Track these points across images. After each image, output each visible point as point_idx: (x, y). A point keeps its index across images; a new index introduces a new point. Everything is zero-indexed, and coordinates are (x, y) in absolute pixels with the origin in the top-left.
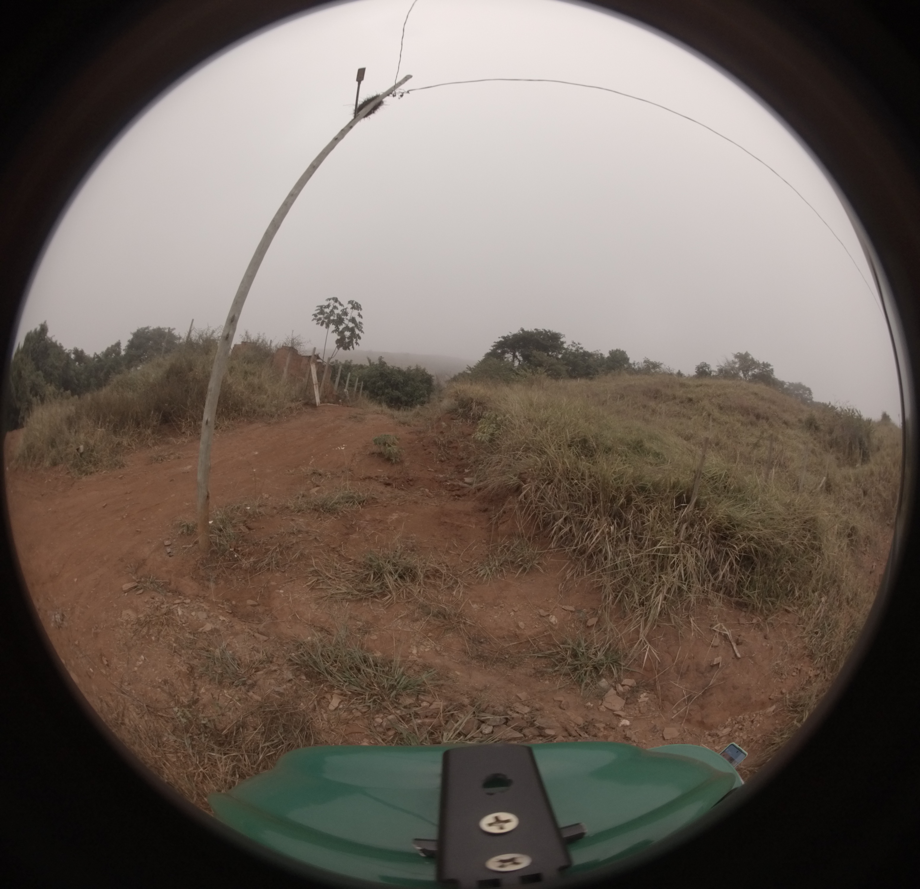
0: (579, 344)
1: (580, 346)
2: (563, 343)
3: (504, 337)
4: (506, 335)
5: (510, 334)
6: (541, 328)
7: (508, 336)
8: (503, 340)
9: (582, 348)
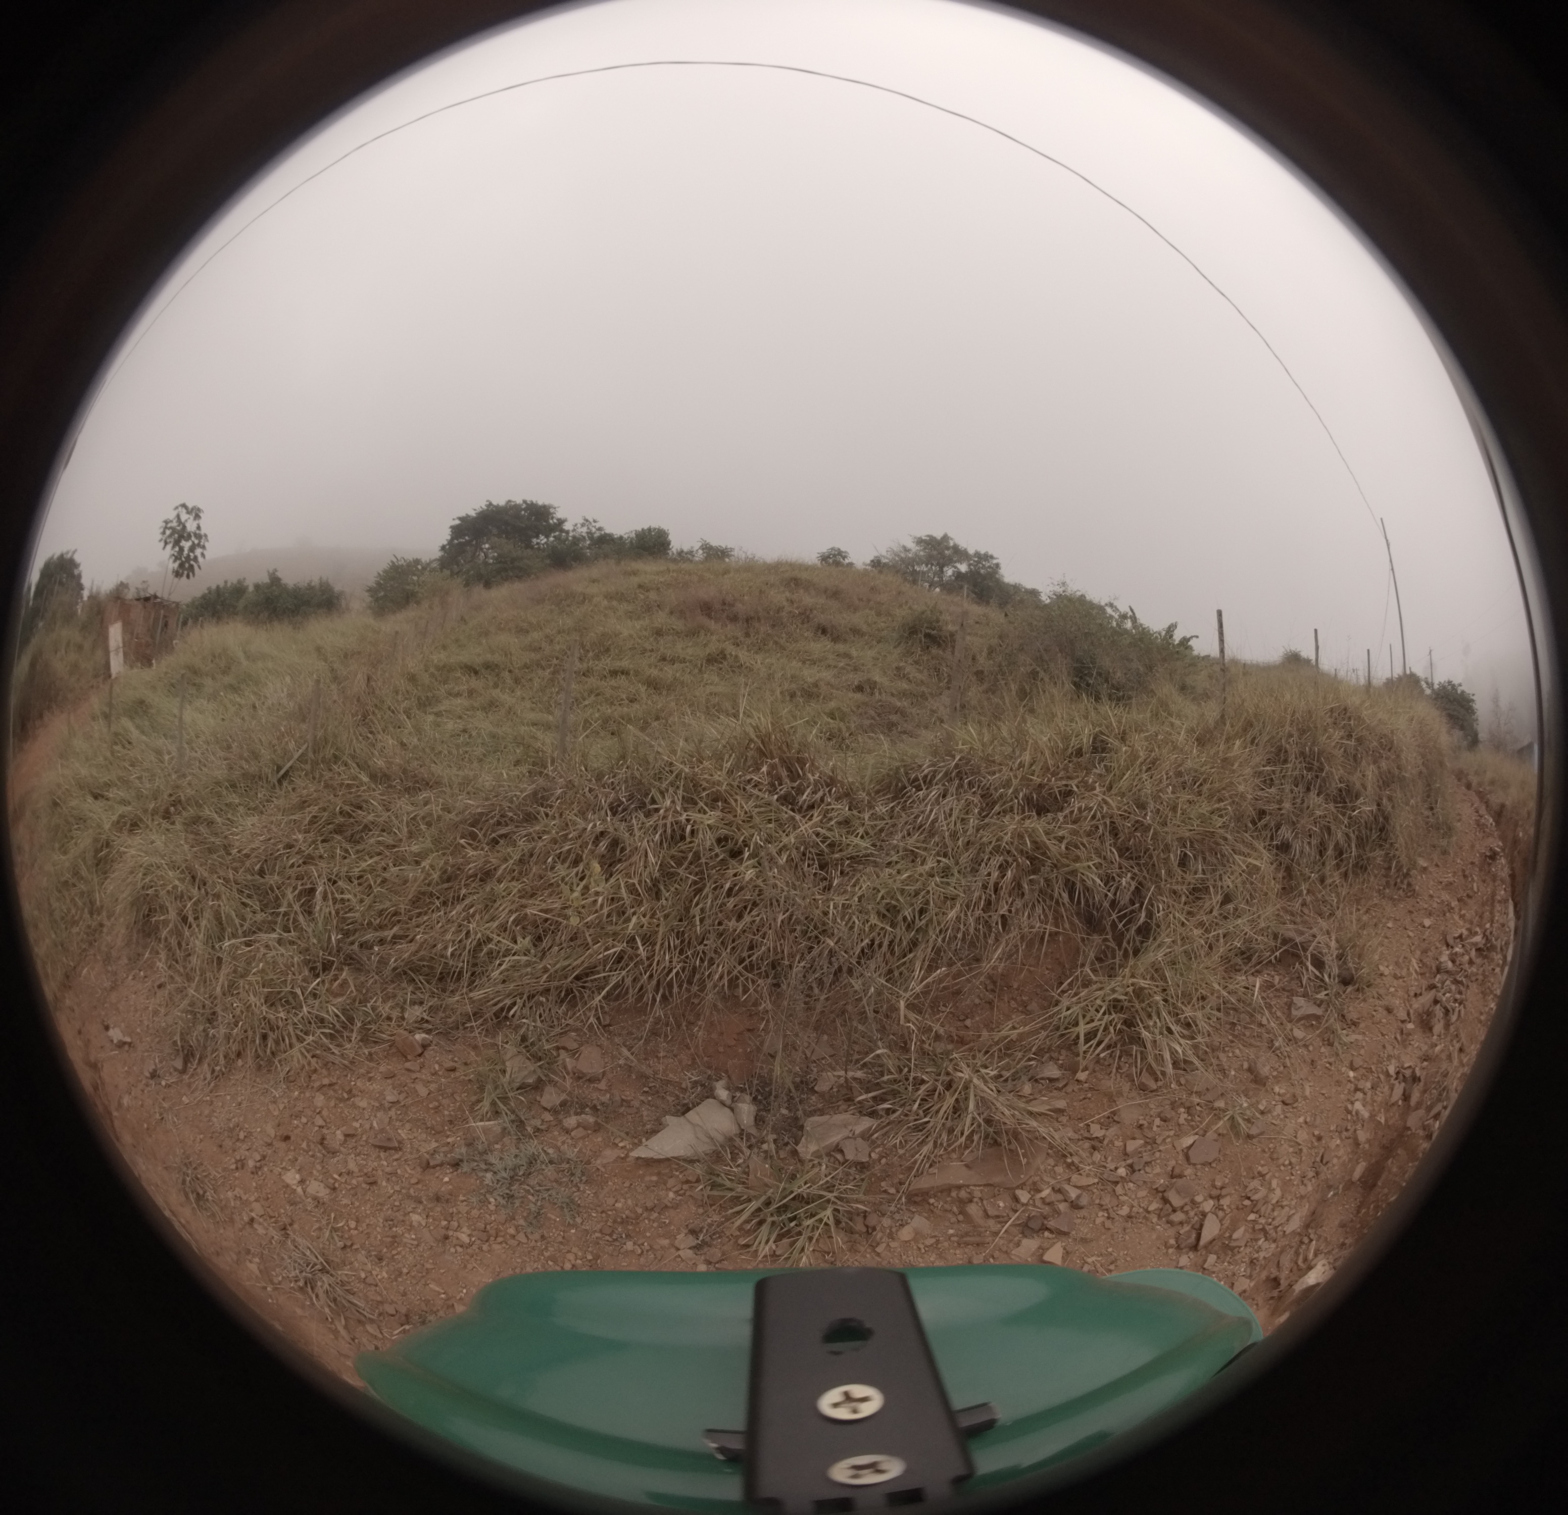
0: (595, 521)
1: (598, 525)
2: (561, 522)
3: (460, 519)
4: (463, 514)
5: (473, 514)
6: (518, 500)
7: (468, 516)
8: (457, 522)
9: (600, 529)
